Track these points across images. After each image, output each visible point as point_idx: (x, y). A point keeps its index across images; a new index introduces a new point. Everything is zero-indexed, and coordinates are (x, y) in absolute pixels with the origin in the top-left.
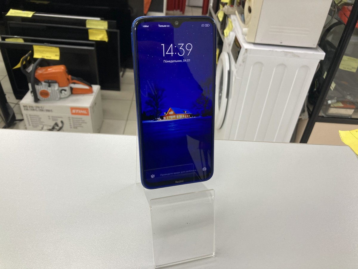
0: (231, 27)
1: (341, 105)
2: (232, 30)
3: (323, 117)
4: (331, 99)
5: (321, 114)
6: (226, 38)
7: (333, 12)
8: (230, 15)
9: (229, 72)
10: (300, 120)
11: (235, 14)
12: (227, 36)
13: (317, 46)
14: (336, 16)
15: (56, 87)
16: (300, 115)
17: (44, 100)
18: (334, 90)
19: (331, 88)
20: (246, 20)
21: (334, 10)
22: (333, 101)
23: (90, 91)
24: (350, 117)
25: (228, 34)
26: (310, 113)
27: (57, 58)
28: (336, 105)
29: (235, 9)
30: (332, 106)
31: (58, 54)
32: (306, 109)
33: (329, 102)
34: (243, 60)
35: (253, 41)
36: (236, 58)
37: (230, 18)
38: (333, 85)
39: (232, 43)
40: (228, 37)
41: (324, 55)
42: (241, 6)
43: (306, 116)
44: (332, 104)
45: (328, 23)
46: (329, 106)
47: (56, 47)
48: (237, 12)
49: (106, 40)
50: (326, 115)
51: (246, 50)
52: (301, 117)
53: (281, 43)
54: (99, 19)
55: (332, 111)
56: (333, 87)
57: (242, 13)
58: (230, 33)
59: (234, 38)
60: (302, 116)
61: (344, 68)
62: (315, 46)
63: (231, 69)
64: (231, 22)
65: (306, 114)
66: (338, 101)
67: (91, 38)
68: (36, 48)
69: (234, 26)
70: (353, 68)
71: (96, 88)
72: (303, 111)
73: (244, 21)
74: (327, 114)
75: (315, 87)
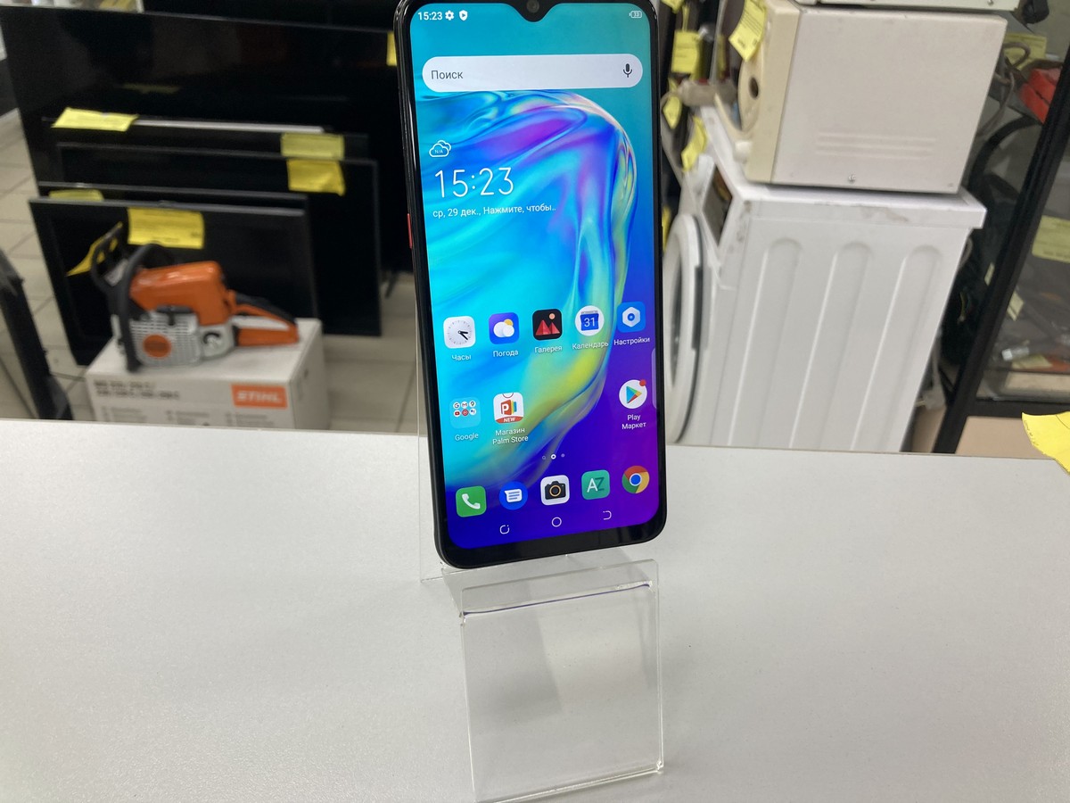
0: (701, 139)
1: (1043, 363)
2: (706, 149)
3: (990, 400)
4: (1013, 344)
5: (984, 391)
6: (687, 174)
7: (1003, 90)
8: (698, 108)
9: (700, 273)
10: (919, 412)
11: (712, 104)
12: (691, 169)
13: (959, 189)
14: (1013, 99)
15: (191, 326)
16: (920, 396)
17: (156, 366)
18: (1019, 318)
19: (1010, 311)
20: (746, 117)
21: (1006, 81)
22: (1020, 352)
23: (291, 338)
25: (693, 160)
26: (950, 389)
27: (197, 243)
28: (1027, 365)
29: (713, 90)
30: (1015, 366)
31: (200, 230)
32: (936, 377)
33: (1008, 355)
34: (738, 234)
35: (767, 179)
36: (718, 231)
37: (700, 115)
38: (1016, 305)
39: (706, 186)
40: (695, 171)
41: (981, 213)
42: (730, 82)
43: (938, 398)
44: (1017, 359)
45: (989, 122)
46: (1007, 369)
47: (194, 211)
48: (718, 99)
49: (339, 188)
50: (1000, 395)
51: (748, 203)
52: (922, 403)
53: (852, 181)
54: (317, 130)
55: (1018, 383)
56: (1018, 310)
57: (732, 100)
58: (698, 159)
59: (710, 172)
60: (926, 397)
61: (1046, 253)
62: (954, 189)
63: (705, 260)
64: (703, 128)
65: (938, 392)
66: (1032, 355)
67: (297, 184)
68: (137, 215)
69: (709, 136)
71: (308, 327)
72: (927, 384)
73: (738, 121)
74: (1002, 391)
75: (963, 311)
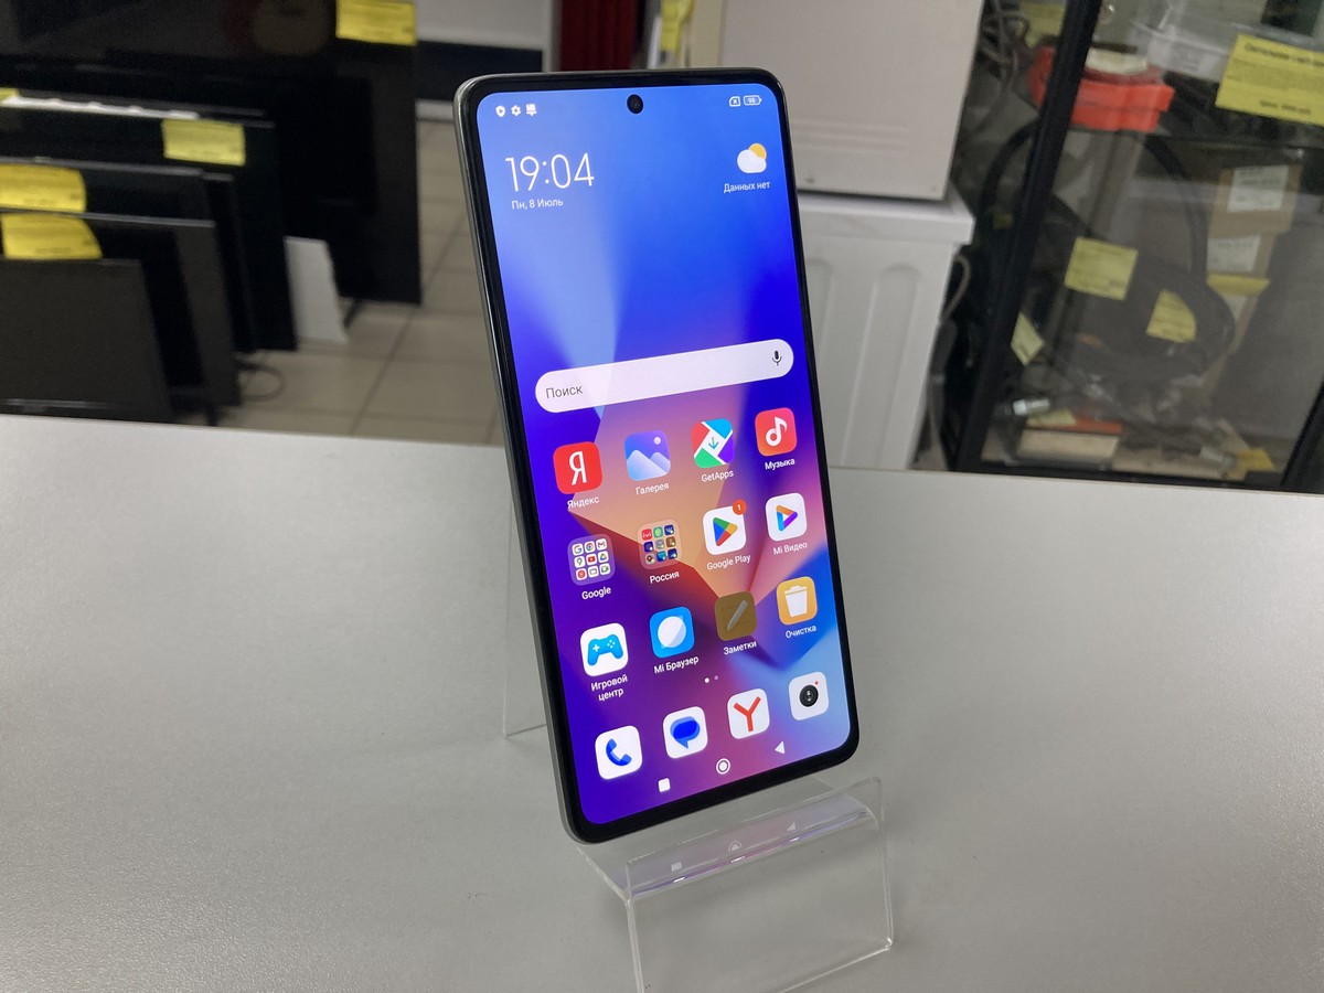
1: (1067, 419)
3: (1002, 463)
4: (1027, 395)
13: (944, 194)
22: (1039, 404)
24: (1102, 468)
26: (954, 450)
28: (1047, 422)
30: (1032, 422)
32: (935, 432)
33: (1021, 407)
38: (1027, 339)
41: (968, 224)
43: (937, 460)
44: (1035, 414)
46: (1021, 424)
50: (1016, 458)
53: (811, 181)
55: (1035, 444)
56: (1032, 349)
60: (922, 460)
61: (1082, 284)
62: (938, 194)
65: (937, 454)
66: (1054, 408)
70: (1113, 283)
74: (1018, 454)
75: (971, 354)
